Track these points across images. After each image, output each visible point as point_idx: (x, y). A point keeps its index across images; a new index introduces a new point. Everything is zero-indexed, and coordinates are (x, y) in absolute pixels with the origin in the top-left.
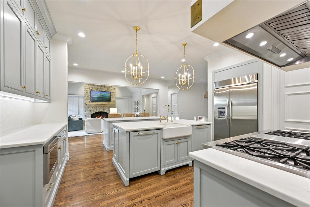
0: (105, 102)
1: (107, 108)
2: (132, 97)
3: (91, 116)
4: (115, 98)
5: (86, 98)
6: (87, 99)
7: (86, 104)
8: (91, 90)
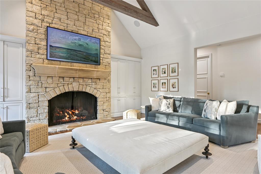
0: (88, 65)
1: (90, 81)
2: (141, 58)
3: (47, 104)
4: (109, 57)
5: (31, 47)
6: (36, 50)
7: (30, 67)
8: (48, 25)
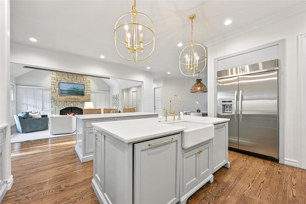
0: (78, 96)
1: (79, 103)
2: (110, 91)
3: (59, 112)
4: (90, 92)
5: (52, 91)
6: (55, 92)
7: (52, 98)
8: (60, 82)
